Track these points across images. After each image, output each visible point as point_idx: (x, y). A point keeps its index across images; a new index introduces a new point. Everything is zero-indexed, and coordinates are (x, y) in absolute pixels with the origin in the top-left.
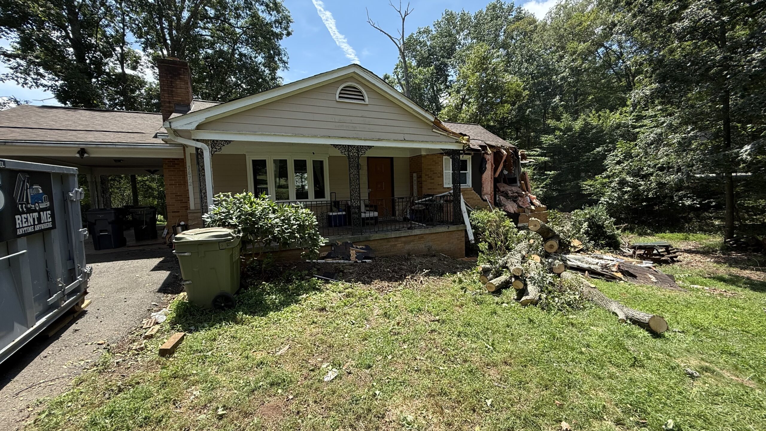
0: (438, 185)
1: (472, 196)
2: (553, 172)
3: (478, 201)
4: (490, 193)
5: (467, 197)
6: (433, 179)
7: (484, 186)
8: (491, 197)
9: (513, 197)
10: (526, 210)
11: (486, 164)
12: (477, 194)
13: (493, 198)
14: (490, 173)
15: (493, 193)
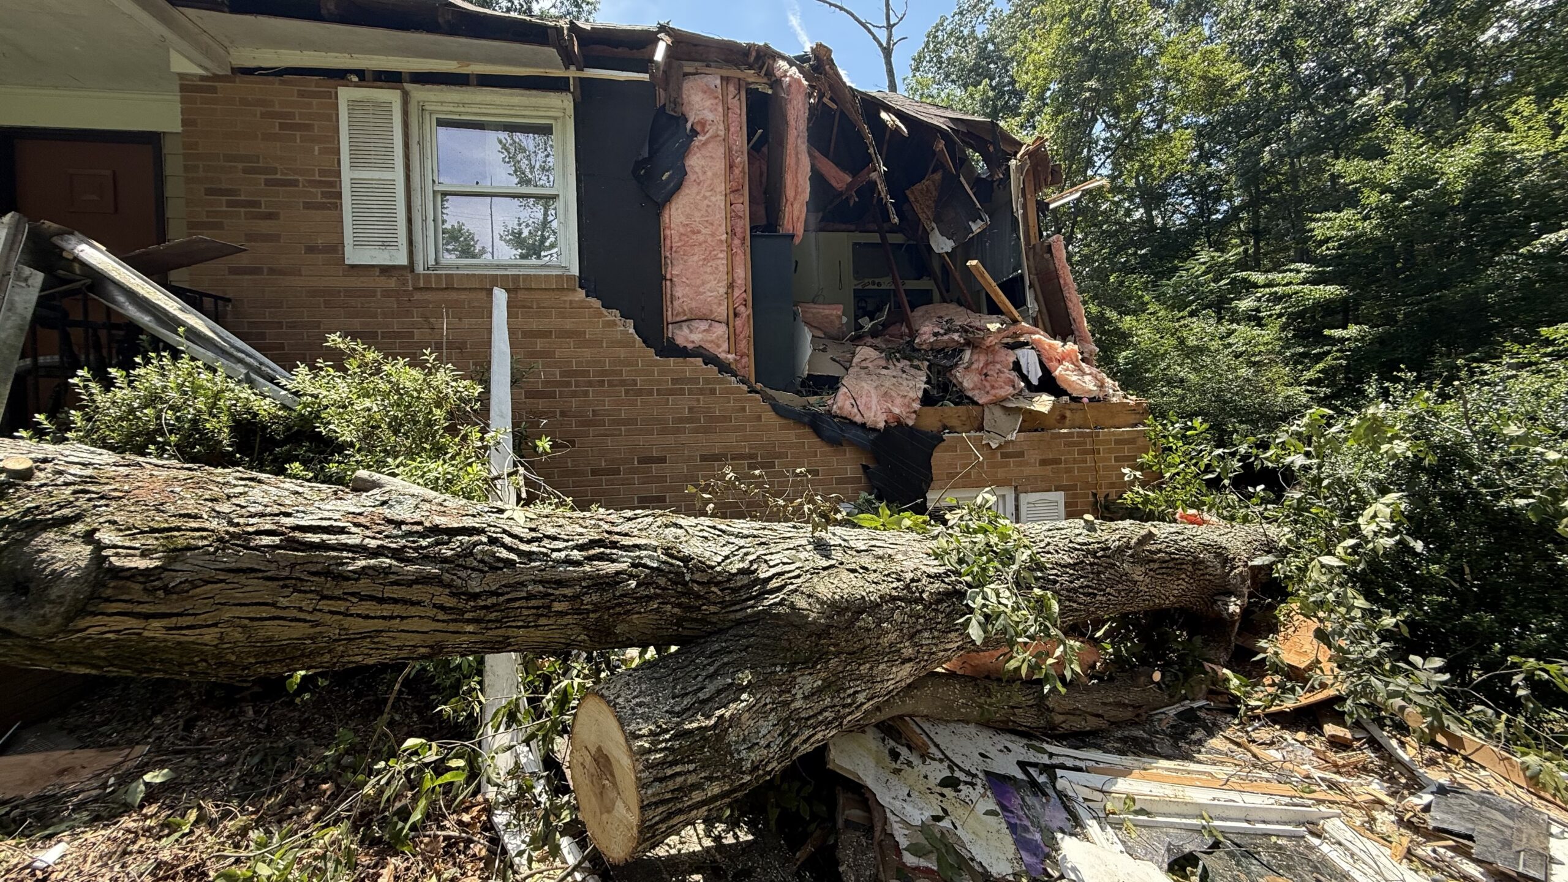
0: (311, 249)
1: (569, 324)
2: (1353, 330)
3: (622, 353)
4: (721, 311)
5: (534, 325)
6: (270, 216)
7: (674, 270)
8: (733, 338)
9: (938, 351)
10: (994, 417)
11: (684, 150)
12: (614, 315)
13: (745, 345)
14: (719, 200)
15: (746, 312)
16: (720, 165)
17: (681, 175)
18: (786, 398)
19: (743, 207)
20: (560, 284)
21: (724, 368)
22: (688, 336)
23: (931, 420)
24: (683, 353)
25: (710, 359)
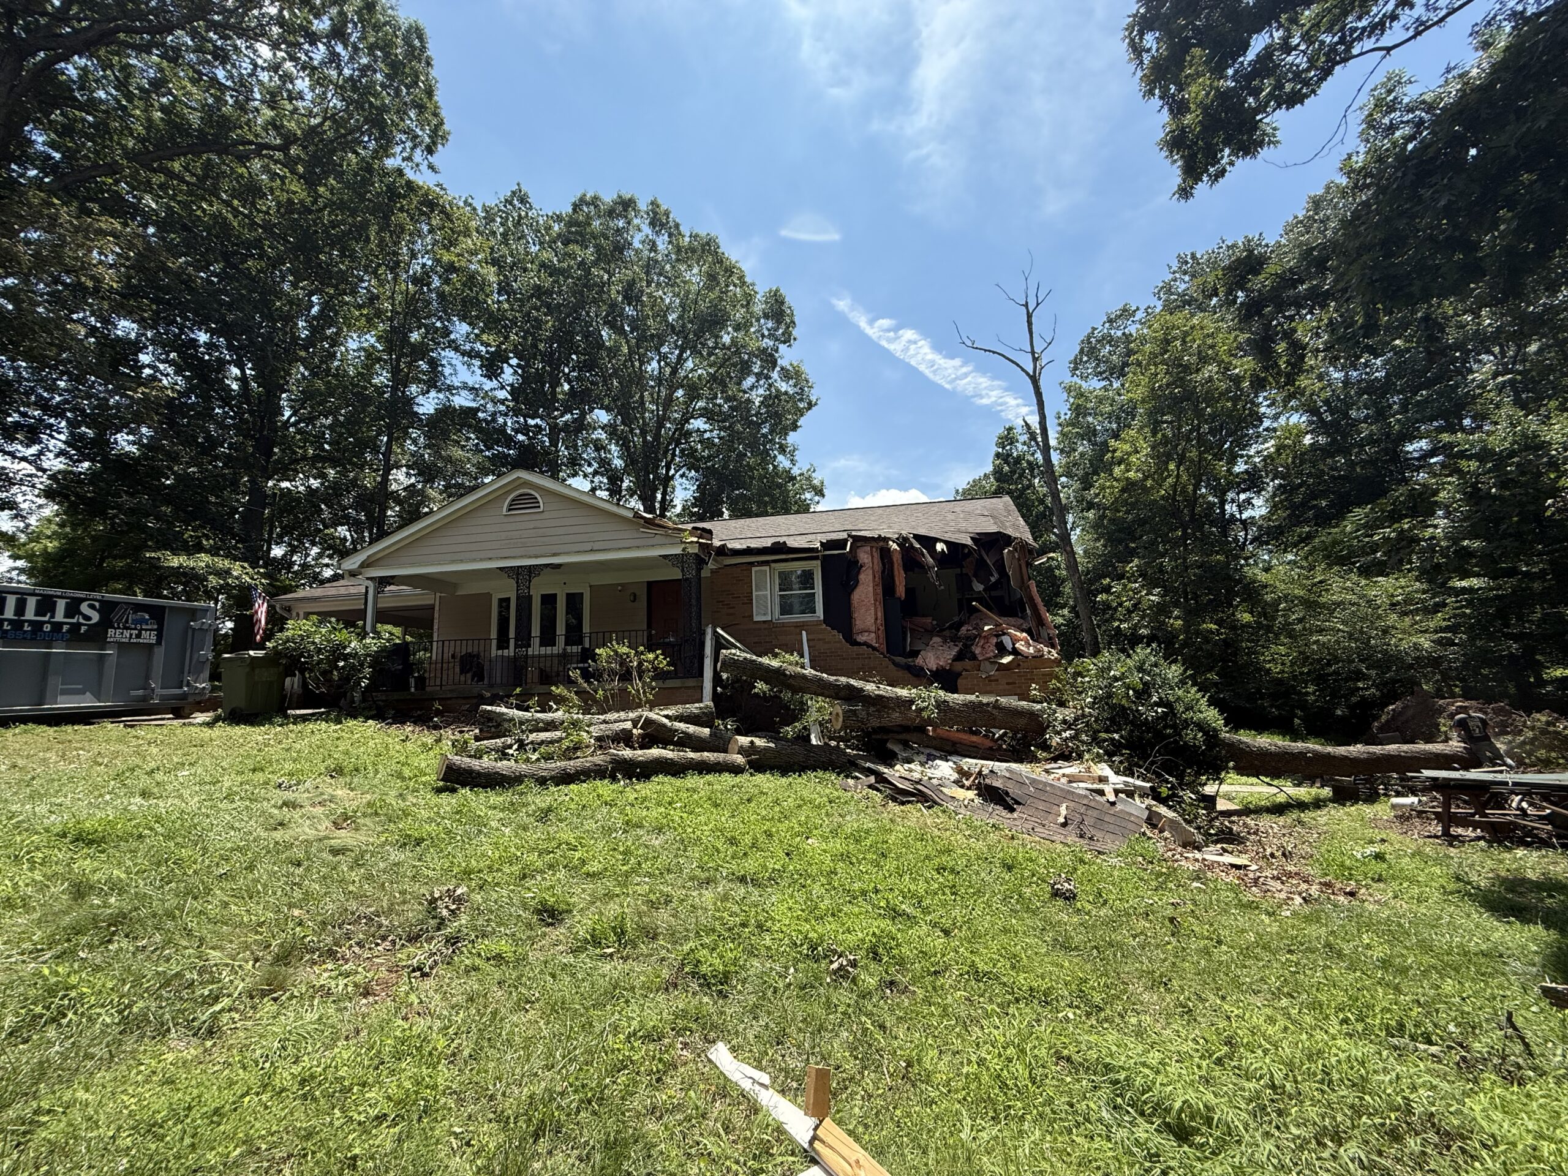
0: (744, 617)
1: (820, 636)
4: (873, 628)
6: (733, 607)
7: (855, 615)
8: (878, 637)
9: (968, 638)
10: (986, 666)
11: (858, 573)
12: (835, 632)
13: (883, 639)
14: (871, 589)
15: (882, 628)
16: (871, 577)
17: (857, 582)
18: (898, 659)
19: (880, 590)
20: (818, 623)
21: (874, 649)
22: (861, 638)
23: (958, 667)
24: (859, 644)
25: (869, 646)
